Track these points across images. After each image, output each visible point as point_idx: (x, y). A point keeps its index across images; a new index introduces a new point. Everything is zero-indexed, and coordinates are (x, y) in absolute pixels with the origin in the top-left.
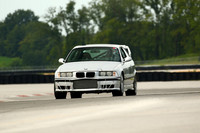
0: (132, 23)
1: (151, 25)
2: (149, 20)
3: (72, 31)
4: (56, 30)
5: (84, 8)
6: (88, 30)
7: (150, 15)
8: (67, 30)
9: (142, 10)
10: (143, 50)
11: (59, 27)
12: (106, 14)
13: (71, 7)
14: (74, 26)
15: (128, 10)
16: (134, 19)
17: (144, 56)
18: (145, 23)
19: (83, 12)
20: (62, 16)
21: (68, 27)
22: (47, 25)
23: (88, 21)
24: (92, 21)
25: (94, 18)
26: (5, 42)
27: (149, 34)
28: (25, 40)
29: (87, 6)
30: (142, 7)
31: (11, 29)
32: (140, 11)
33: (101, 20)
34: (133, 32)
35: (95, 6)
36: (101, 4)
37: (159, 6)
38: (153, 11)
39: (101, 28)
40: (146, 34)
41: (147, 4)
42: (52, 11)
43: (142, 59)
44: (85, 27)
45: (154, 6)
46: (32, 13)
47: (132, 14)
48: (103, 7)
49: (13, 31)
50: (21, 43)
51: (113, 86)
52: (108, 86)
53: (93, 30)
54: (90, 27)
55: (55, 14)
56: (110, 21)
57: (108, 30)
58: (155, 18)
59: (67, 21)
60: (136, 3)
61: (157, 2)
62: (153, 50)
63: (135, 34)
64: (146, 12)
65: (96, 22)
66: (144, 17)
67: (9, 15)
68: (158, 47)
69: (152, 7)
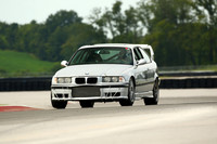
0: (183, 24)
1: (204, 27)
2: (202, 22)
3: (119, 33)
4: (101, 32)
5: (132, 8)
6: (136, 33)
7: (204, 16)
8: (113, 33)
9: (195, 11)
10: (196, 54)
11: (105, 29)
12: (155, 15)
13: (117, 7)
14: (121, 28)
15: (179, 11)
16: (185, 21)
17: (197, 60)
18: (198, 24)
19: (130, 13)
20: (107, 17)
21: (115, 29)
22: (91, 27)
23: (136, 22)
24: (140, 23)
25: (142, 19)
26: (47, 44)
27: (203, 36)
28: (68, 43)
29: (135, 7)
30: (195, 8)
31: (53, 31)
32: (192, 12)
33: (150, 22)
34: (185, 34)
35: (144, 7)
36: (150, 4)
37: (213, 7)
38: (206, 12)
39: (150, 30)
40: (199, 36)
41: (200, 5)
42: (97, 11)
43: (195, 64)
44: (132, 29)
45: (207, 6)
46: (76, 14)
47: (184, 15)
48: (152, 8)
49: (54, 34)
50: (63, 46)
51: (118, 94)
52: (113, 94)
53: (141, 32)
54: (138, 29)
55: (101, 15)
56: (160, 23)
57: (157, 33)
58: (209, 19)
59: (113, 23)
60: (187, 3)
61: (211, 2)
62: (206, 53)
63: (187, 37)
64: (199, 13)
65: (144, 23)
66: (197, 18)
67: (51, 17)
68: (211, 51)
69: (206, 7)
